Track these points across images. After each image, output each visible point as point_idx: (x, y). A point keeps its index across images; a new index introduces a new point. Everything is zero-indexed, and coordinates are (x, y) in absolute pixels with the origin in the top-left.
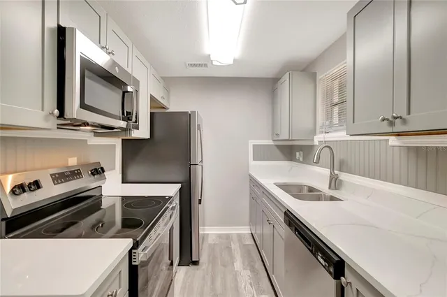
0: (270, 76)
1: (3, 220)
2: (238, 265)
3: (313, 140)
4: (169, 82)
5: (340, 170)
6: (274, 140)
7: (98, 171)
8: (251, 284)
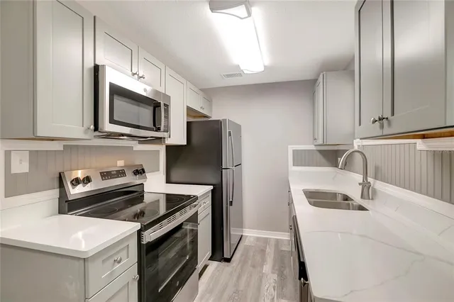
0: (309, 78)
1: (66, 202)
2: (267, 268)
3: (353, 144)
4: (209, 93)
5: (376, 178)
6: (315, 145)
7: (140, 172)
8: (274, 287)
